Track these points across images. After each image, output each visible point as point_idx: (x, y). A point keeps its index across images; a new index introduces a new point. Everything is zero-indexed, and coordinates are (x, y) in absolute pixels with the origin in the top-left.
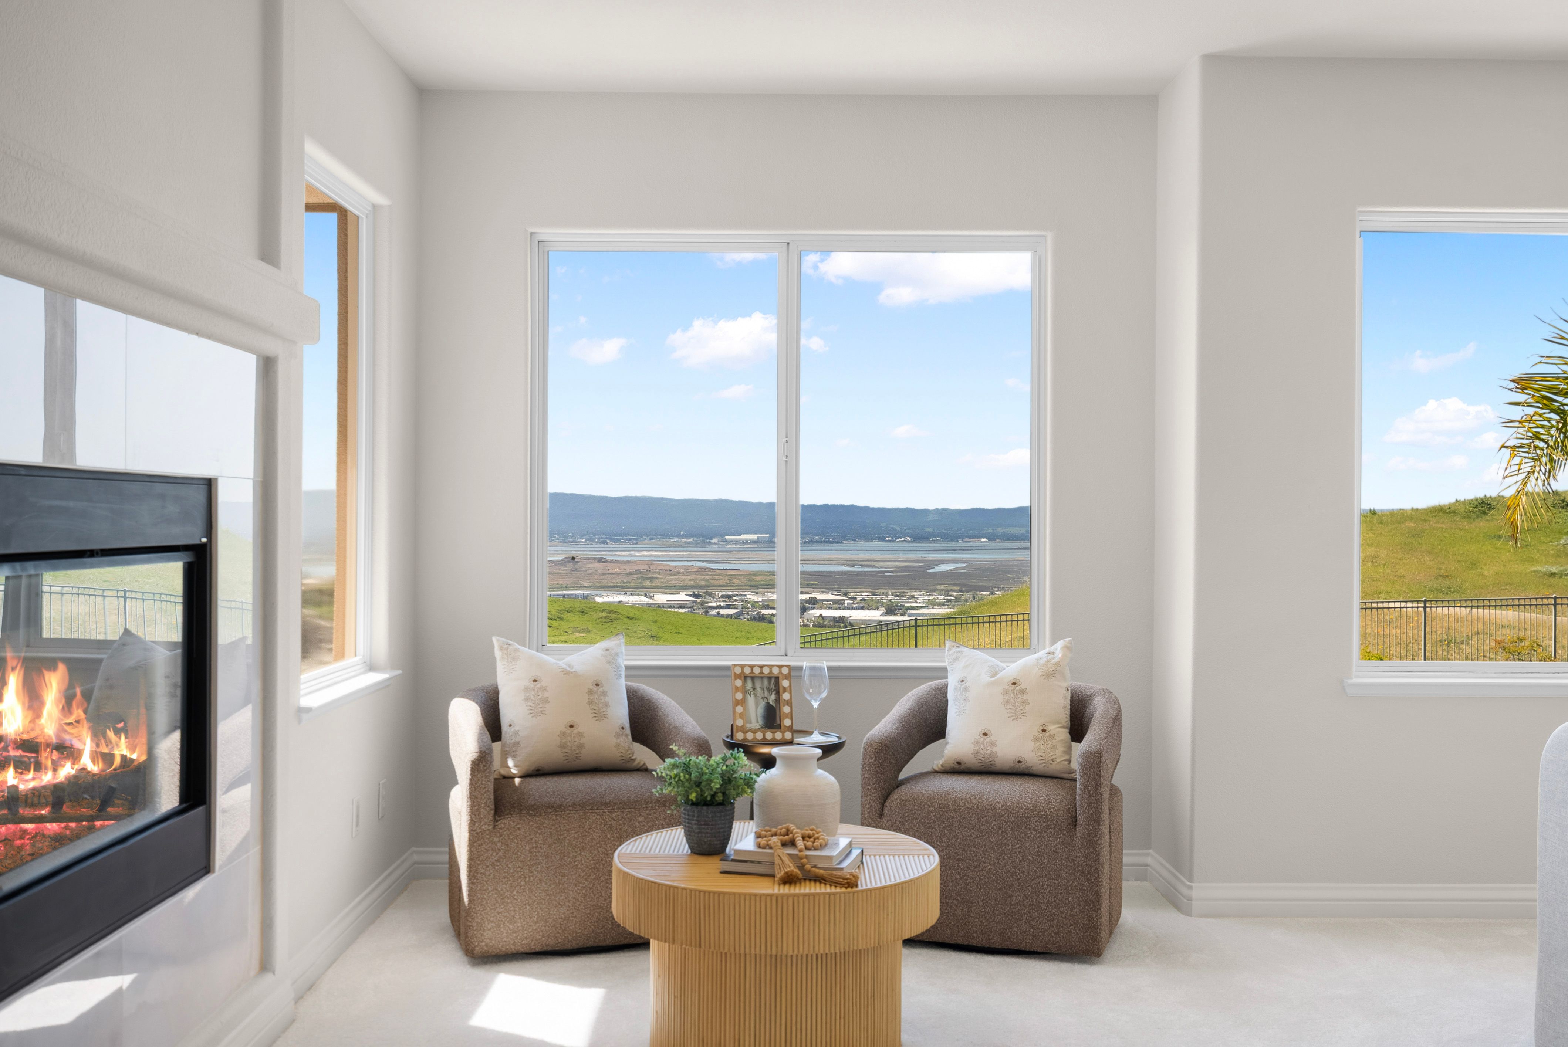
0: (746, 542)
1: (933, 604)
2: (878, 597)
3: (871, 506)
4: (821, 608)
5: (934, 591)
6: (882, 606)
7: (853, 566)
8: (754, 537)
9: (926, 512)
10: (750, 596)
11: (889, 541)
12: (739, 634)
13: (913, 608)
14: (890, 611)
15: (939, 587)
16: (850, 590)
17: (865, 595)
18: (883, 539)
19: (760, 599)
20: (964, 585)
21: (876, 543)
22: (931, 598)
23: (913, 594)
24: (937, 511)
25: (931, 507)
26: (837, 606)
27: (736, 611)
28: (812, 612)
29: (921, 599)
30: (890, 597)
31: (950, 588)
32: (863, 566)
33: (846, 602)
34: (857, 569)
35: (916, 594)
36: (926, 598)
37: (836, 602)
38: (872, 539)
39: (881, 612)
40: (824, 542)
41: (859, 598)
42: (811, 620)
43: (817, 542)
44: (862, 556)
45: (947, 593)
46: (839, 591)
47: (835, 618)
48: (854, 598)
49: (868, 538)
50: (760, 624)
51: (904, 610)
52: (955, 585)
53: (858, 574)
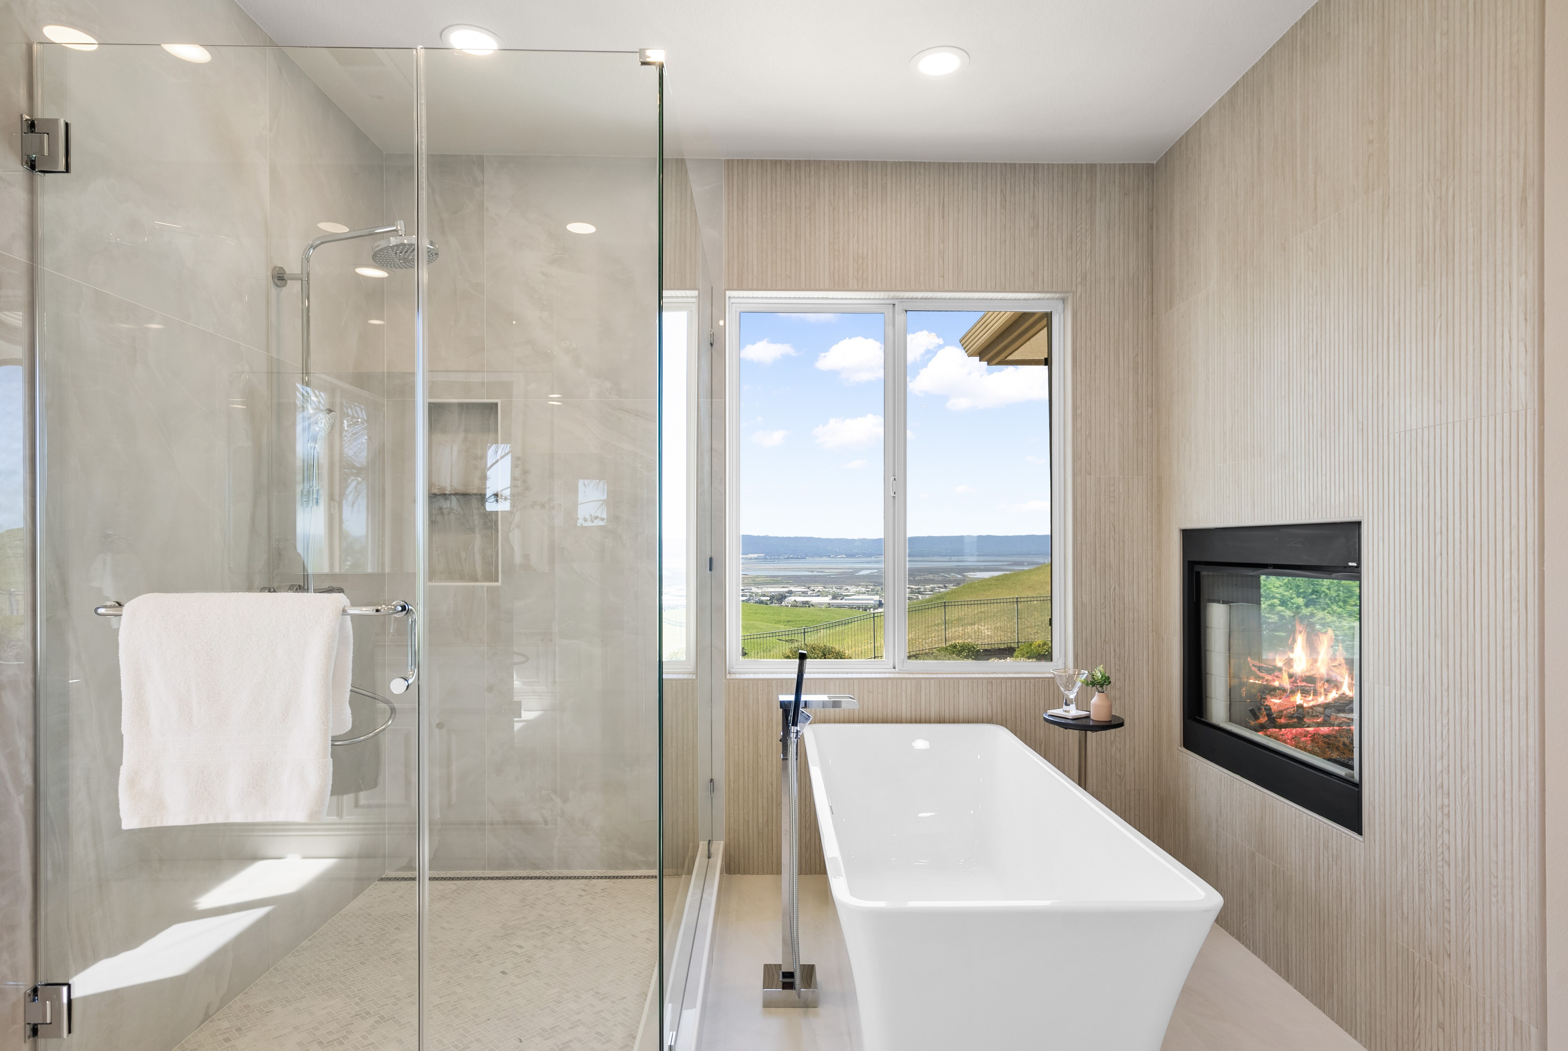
0: (751, 559)
1: (859, 593)
2: (827, 590)
3: (822, 538)
4: (795, 596)
5: (859, 585)
6: (830, 594)
7: (813, 572)
8: (756, 556)
9: (853, 541)
10: (754, 590)
11: (833, 557)
12: (750, 611)
13: (847, 596)
14: (834, 598)
15: (862, 584)
16: (811, 586)
17: (820, 588)
18: (829, 556)
19: (760, 591)
20: (876, 582)
21: (825, 559)
22: (857, 590)
23: (847, 587)
24: (860, 540)
25: (856, 538)
26: (804, 595)
27: (747, 598)
28: (789, 598)
29: (851, 591)
30: (834, 589)
31: (868, 584)
32: (818, 572)
33: (809, 592)
34: (815, 573)
35: (849, 588)
36: (855, 590)
37: (803, 592)
38: (822, 557)
39: (829, 598)
40: (796, 558)
41: (816, 590)
42: (790, 603)
43: (792, 558)
44: (818, 566)
45: (866, 587)
46: (805, 586)
47: (803, 602)
48: (814, 590)
49: (821, 556)
50: (761, 605)
51: (843, 597)
52: (871, 582)
53: (815, 576)
